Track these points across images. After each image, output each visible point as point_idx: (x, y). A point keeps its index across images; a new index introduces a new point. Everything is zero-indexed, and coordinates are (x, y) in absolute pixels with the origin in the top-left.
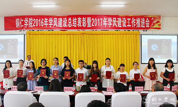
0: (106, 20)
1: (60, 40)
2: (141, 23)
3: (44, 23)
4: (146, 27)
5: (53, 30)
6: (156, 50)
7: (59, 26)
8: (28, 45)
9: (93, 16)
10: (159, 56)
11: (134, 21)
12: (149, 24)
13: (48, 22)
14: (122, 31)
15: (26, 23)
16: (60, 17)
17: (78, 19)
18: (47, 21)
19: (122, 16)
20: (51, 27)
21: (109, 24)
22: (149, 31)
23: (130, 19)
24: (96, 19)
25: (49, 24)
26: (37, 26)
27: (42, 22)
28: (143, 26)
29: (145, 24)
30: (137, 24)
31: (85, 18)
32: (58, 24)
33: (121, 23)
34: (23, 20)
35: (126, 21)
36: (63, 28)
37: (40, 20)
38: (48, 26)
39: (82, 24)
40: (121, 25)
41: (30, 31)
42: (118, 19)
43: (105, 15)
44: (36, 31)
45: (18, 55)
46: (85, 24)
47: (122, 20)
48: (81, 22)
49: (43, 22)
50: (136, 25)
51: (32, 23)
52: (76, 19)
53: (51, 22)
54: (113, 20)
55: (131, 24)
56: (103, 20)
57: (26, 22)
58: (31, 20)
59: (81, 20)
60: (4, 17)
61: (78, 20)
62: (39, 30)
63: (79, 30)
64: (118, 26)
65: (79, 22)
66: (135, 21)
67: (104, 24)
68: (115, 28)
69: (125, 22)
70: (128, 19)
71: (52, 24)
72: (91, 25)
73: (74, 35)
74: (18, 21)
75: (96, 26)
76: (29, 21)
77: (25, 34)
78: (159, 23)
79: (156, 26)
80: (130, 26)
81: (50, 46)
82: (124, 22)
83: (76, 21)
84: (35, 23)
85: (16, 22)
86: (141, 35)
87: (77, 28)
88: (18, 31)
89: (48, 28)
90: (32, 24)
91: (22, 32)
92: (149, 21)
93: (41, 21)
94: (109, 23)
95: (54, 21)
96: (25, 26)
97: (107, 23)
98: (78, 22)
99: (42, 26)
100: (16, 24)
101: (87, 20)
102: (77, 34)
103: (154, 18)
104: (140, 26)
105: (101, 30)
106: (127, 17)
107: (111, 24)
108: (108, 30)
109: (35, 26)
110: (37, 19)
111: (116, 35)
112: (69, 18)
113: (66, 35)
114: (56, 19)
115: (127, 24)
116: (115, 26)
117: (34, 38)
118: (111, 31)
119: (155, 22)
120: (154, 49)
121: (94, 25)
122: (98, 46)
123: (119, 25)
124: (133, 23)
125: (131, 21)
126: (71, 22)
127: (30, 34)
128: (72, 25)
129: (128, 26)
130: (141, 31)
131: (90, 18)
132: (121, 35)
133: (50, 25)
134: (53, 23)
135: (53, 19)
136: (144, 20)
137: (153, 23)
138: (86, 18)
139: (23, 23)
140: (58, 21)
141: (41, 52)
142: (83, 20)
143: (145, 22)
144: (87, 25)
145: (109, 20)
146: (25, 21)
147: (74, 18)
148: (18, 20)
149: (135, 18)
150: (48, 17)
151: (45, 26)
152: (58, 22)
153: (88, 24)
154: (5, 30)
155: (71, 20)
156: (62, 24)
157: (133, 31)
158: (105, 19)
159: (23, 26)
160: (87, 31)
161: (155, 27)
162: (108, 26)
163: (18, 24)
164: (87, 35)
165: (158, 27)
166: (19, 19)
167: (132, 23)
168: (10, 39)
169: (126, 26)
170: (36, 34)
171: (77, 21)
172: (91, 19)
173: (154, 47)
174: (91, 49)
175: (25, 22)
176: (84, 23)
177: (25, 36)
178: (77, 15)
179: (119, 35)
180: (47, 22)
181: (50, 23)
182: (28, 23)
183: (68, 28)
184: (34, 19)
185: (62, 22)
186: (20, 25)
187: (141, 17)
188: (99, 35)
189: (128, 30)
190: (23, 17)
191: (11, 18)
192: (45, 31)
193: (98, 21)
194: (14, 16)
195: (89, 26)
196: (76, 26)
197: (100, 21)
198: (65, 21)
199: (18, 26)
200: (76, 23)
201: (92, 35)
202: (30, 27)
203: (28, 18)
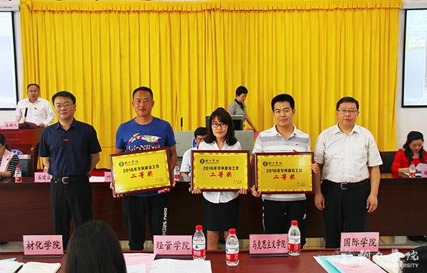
1: (134, 32)
73: (183, 16)
77: (15, 9)
86: (406, 10)
102: (192, 12)
111: (321, 13)
113: (155, 14)
117: (48, 24)
122: (261, 50)
127: (32, 11)
132: (339, 12)
164: (226, 14)
174: (240, 62)
177: (17, 16)
179: (330, 12)
188: (266, 13)
201: (243, 14)
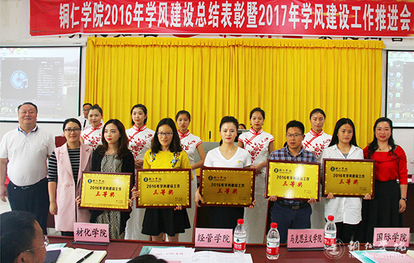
0: (297, 10)
2: (387, 19)
3: (133, 16)
4: (399, 28)
5: (156, 36)
7: (172, 24)
8: (88, 74)
11: (369, 12)
12: (409, 21)
13: (144, 12)
14: (337, 40)
15: (85, 17)
17: (223, 5)
18: (141, 9)
20: (150, 25)
21: (303, 21)
22: (409, 41)
24: (269, 6)
25: (147, 19)
26: (114, 23)
27: (128, 13)
28: (394, 26)
29: (398, 21)
30: (377, 20)
31: (240, 3)
32: (169, 19)
33: (335, 18)
34: (77, 8)
35: (348, 12)
36: (183, 29)
37: (122, 8)
38: (144, 23)
39: (232, 20)
40: (335, 25)
41: (96, 36)
42: (328, 6)
44: (111, 37)
46: (241, 20)
47: (339, 10)
48: (231, 14)
49: (130, 13)
50: (375, 24)
51: (102, 16)
52: (218, 7)
53: (152, 14)
54: (313, 11)
55: (360, 21)
56: (288, 10)
57: (87, 14)
58: (100, 8)
59: (230, 9)
61: (224, 9)
62: (119, 35)
63: (225, 36)
64: (328, 26)
65: (227, 14)
66: (372, 13)
67: (290, 20)
68: (319, 31)
69: (347, 16)
70: (353, 8)
71: (154, 20)
72: (257, 23)
73: (212, 50)
74: (66, 10)
75: (269, 24)
76: (95, 12)
77: (83, 44)
80: (360, 26)
81: (148, 77)
82: (345, 16)
83: (218, 10)
84: (111, 16)
85: (61, 13)
86: (387, 51)
87: (221, 30)
88: (64, 39)
89: (144, 29)
90: (103, 20)
91: (76, 40)
92: (409, 14)
93: (125, 10)
94: (305, 18)
95: (160, 9)
96: (84, 23)
97: (300, 17)
98: (222, 14)
99: (128, 23)
100: (61, 18)
101: (245, 8)
102: (220, 47)
104: (384, 28)
105: (284, 37)
106: (351, 2)
107: (311, 21)
108: (301, 37)
109: (109, 23)
110: (115, 6)
111: (322, 50)
112: (200, 3)
113: (190, 49)
114: (166, 4)
115: (350, 21)
116: (319, 26)
117: (106, 56)
118: (310, 39)
121: (263, 24)
123: (331, 24)
124: (367, 18)
125: (361, 13)
126: (203, 15)
127: (95, 45)
128: (208, 20)
129: (353, 26)
130: (387, 42)
131: (255, 3)
132: (336, 50)
133: (149, 22)
134: (156, 16)
135: (157, 4)
136: (396, 11)
138: (243, 3)
139: (78, 15)
140: (169, 10)
141: (123, 94)
142: (235, 10)
143: (399, 17)
144: (246, 22)
145: (303, 10)
146: (83, 9)
147: (214, 4)
148: (66, 8)
149: (374, 6)
151: (134, 23)
152: (169, 13)
153: (249, 20)
154: (32, 34)
155: (203, 7)
156: (179, 20)
157: (366, 39)
158: (292, 6)
159: (78, 23)
160: (246, 38)
162: (300, 25)
163: (64, 20)
164: (247, 49)
166: (67, 5)
167: (364, 18)
168: (44, 59)
169: (348, 27)
170: (111, 46)
171: (220, 10)
172: (256, 6)
175: (85, 14)
176: (238, 17)
177: (84, 50)
179: (329, 50)
180: (141, 12)
181: (149, 17)
182: (91, 16)
183: (197, 30)
184: (108, 6)
185: (182, 14)
186: (70, 20)
187: (388, 2)
188: (279, 49)
189: (353, 38)
191: (48, 3)
192: (136, 38)
193: (274, 13)
195: (252, 25)
196: (216, 25)
197: (281, 11)
198: (190, 11)
199: (66, 24)
200: (217, 18)
201: (260, 49)
202: (97, 25)
203: (90, 3)
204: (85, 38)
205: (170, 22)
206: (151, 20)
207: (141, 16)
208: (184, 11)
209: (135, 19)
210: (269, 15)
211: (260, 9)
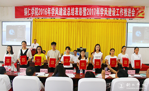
0: (99, 10)
2: (127, 13)
3: (47, 12)
4: (131, 16)
5: (55, 18)
6: (139, 36)
7: (60, 15)
8: (34, 31)
9: (88, 7)
10: (141, 41)
11: (122, 11)
12: (134, 13)
13: (51, 11)
14: (112, 19)
15: (32, 12)
16: (60, 7)
17: (76, 8)
18: (50, 10)
19: (112, 7)
20: (53, 15)
21: (101, 13)
22: (134, 20)
23: (119, 9)
24: (90, 9)
25: (52, 13)
26: (41, 14)
27: (46, 11)
28: (130, 15)
29: (131, 13)
30: (124, 13)
31: (81, 8)
33: (111, 12)
34: (30, 9)
35: (115, 10)
36: (63, 16)
37: (44, 9)
38: (51, 14)
39: (78, 13)
40: (111, 15)
41: (36, 18)
42: (109, 9)
43: (98, 6)
44: (40, 18)
45: (26, 39)
46: (81, 13)
47: (112, 10)
48: (78, 11)
50: (124, 14)
51: (38, 12)
52: (74, 9)
53: (53, 11)
54: (104, 10)
55: (119, 13)
56: (96, 10)
57: (33, 11)
58: (37, 10)
59: (78, 10)
60: (15, 7)
61: (76, 10)
62: (43, 18)
63: (76, 18)
64: (109, 15)
65: (77, 11)
66: (123, 11)
67: (97, 13)
68: (106, 17)
70: (117, 9)
71: (54, 13)
72: (86, 14)
73: (72, 23)
74: (26, 10)
75: (90, 14)
76: (35, 11)
77: (32, 21)
78: (143, 13)
79: (141, 15)
80: (119, 15)
81: (52, 31)
82: (114, 12)
84: (40, 12)
85: (25, 11)
86: (128, 23)
87: (75, 16)
88: (26, 19)
89: (51, 16)
90: (38, 13)
91: (29, 19)
92: (134, 11)
94: (101, 12)
95: (56, 10)
96: (32, 14)
97: (100, 12)
98: (75, 11)
99: (46, 14)
100: (25, 13)
101: (83, 9)
102: (75, 22)
103: (139, 9)
104: (127, 15)
105: (95, 18)
106: (116, 7)
107: (103, 13)
108: (100, 19)
109: (40, 14)
110: (42, 9)
111: (107, 23)
112: (68, 8)
113: (65, 22)
114: (58, 8)
116: (106, 15)
117: (39, 25)
118: (103, 19)
119: (140, 12)
120: (138, 35)
121: (88, 14)
122: (92, 32)
123: (110, 14)
124: (121, 12)
125: (119, 11)
126: (69, 12)
127: (36, 21)
128: (71, 13)
129: (117, 15)
130: (128, 20)
131: (86, 8)
132: (111, 23)
133: (52, 14)
134: (55, 12)
135: (55, 8)
136: (130, 10)
137: (138, 13)
138: (82, 8)
139: (30, 12)
140: (59, 10)
141: (44, 37)
142: (79, 10)
143: (131, 12)
144: (83, 14)
145: (101, 10)
146: (32, 10)
147: (73, 8)
148: (26, 9)
149: (123, 9)
150: (51, 7)
151: (48, 14)
152: (59, 11)
153: (84, 13)
154: (16, 18)
155: (69, 9)
156: (62, 13)
157: (121, 19)
158: (98, 9)
159: (30, 14)
160: (83, 19)
161: (139, 16)
162: (100, 15)
163: (26, 13)
164: (83, 23)
165: (142, 16)
166: (27, 8)
167: (120, 12)
168: (19, 26)
169: (115, 15)
170: (41, 21)
171: (75, 10)
172: (86, 9)
173: (138, 34)
174: (86, 35)
175: (32, 11)
177: (32, 23)
178: (75, 5)
179: (109, 23)
180: (50, 11)
181: (52, 12)
182: (34, 12)
183: (67, 16)
184: (40, 9)
185: (63, 11)
186: (28, 13)
187: (128, 7)
188: (93, 23)
189: (117, 19)
190: (30, 7)
191: (20, 8)
192: (48, 19)
193: (92, 11)
194: (23, 6)
195: (85, 15)
196: (73, 15)
197: (94, 10)
198: (65, 10)
199: (26, 15)
200: (74, 12)
201: (87, 23)
202: (36, 15)
203: (34, 8)
204: (32, 19)
205: (59, 14)
206: (53, 13)
207: (50, 12)
208: (63, 10)
209: (48, 13)
210: (90, 12)
211: (87, 10)
